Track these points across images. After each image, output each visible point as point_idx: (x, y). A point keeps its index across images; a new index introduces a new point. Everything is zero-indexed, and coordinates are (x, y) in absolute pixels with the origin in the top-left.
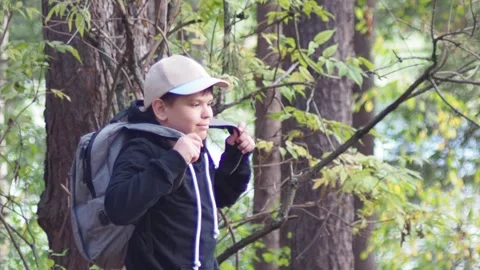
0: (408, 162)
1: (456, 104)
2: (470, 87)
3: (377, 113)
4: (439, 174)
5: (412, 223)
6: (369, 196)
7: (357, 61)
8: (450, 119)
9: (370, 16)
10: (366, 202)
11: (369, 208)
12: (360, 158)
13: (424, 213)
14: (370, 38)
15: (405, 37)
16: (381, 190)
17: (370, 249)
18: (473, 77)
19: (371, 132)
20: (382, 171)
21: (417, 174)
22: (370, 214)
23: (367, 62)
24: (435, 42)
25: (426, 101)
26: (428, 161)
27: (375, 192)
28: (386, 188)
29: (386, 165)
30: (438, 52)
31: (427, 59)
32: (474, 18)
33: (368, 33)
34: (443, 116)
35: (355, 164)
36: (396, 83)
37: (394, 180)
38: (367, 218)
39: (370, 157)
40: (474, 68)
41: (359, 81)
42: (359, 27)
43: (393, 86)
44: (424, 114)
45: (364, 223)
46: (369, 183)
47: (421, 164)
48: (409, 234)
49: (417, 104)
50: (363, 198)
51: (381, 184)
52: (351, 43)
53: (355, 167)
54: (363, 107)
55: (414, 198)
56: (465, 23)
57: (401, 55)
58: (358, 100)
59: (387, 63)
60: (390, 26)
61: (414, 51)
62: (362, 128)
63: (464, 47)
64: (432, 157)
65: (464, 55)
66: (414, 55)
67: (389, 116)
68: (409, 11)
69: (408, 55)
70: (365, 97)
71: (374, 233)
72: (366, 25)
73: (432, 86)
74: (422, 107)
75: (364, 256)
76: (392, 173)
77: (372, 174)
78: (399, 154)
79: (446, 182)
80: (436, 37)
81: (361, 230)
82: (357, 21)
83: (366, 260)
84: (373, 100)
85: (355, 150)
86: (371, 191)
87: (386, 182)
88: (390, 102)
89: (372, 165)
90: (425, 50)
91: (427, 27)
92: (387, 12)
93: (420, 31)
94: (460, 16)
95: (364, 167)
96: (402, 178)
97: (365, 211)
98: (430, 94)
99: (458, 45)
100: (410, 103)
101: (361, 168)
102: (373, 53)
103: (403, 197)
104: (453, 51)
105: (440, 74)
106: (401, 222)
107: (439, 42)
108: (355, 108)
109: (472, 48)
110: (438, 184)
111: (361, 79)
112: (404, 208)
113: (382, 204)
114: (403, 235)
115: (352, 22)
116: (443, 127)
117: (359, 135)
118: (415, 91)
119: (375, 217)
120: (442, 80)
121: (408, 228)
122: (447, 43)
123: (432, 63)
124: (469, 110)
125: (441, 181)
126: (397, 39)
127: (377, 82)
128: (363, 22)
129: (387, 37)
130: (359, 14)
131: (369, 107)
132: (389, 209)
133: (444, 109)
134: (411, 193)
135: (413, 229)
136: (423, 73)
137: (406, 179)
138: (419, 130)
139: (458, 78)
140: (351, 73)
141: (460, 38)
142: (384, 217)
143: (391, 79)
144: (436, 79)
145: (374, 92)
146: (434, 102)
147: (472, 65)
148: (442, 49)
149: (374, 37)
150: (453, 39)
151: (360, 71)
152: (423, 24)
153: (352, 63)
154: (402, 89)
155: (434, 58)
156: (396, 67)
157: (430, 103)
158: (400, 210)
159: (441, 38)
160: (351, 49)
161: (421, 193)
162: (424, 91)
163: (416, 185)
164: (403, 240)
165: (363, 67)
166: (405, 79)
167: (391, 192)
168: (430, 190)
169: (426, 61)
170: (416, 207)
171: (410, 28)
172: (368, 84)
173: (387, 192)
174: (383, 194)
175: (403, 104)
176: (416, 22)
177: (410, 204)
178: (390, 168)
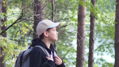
0: (15, 39)
1: (27, 25)
2: (31, 21)
3: (7, 27)
4: (22, 43)
5: (15, 54)
6: (5, 48)
7: (3, 14)
8: (25, 29)
9: (7, 3)
10: (4, 49)
11: (5, 50)
12: (3, 38)
13: (18, 52)
14: (7, 8)
15: (15, 8)
16: (8, 46)
17: (5, 61)
18: (31, 19)
19: (6, 31)
20: (8, 41)
21: (17, 42)
22: (5, 52)
23: (5, 14)
24: (22, 10)
25: (20, 24)
27: (6, 46)
28: (9, 46)
29: (9, 40)
30: (23, 12)
31: (20, 14)
32: (32, 4)
35: (2, 39)
36: (12, 19)
37: (11, 44)
38: (4, 53)
39: (5, 38)
40: (32, 17)
41: (3, 19)
42: (4, 5)
43: (11, 20)
44: (19, 28)
46: (5, 44)
47: (18, 40)
48: (14, 57)
49: (17, 25)
50: (3, 48)
51: (8, 45)
52: (1, 9)
53: (2, 40)
54: (4, 26)
55: (16, 48)
57: (14, 13)
59: (10, 14)
60: (11, 6)
62: (3, 30)
63: (30, 11)
64: (20, 38)
65: (29, 13)
66: (17, 13)
67: (10, 28)
68: (16, 2)
69: (16, 13)
70: (5, 23)
71: (6, 57)
72: (6, 5)
73: (21, 21)
74: (19, 26)
75: (3, 62)
76: (11, 42)
77: (6, 42)
78: (13, 37)
79: (24, 45)
80: (23, 9)
81: (3, 56)
82: (3, 4)
83: (4, 63)
85: (2, 36)
86: (5, 46)
87: (9, 44)
88: (11, 24)
89: (6, 40)
90: (20, 12)
91: (21, 6)
92: (11, 2)
93: (19, 7)
94: (29, 4)
95: (4, 40)
96: (13, 43)
97: (4, 51)
98: (21, 23)
99: (28, 11)
100: (16, 25)
101: (3, 40)
102: (7, 12)
103: (13, 48)
105: (23, 18)
106: (12, 54)
107: (23, 10)
108: (2, 25)
109: (32, 12)
110: (22, 45)
111: (4, 18)
112: (13, 51)
113: (8, 49)
114: (13, 57)
115: (2, 4)
116: (24, 31)
117: (3, 32)
118: (17, 22)
119: (6, 53)
120: (24, 19)
121: (14, 56)
122: (25, 10)
123: (22, 15)
124: (30, 27)
125: (23, 44)
126: (12, 9)
127: (8, 19)
129: (10, 8)
130: (4, 2)
131: (5, 25)
132: (10, 51)
133: (24, 27)
134: (15, 47)
135: (15, 56)
136: (19, 17)
137: (14, 43)
138: (18, 31)
139: (27, 19)
140: (1, 16)
141: (29, 9)
142: (8, 53)
144: (22, 19)
145: (7, 22)
147: (31, 16)
148: (24, 12)
150: (27, 9)
151: (3, 16)
152: (19, 5)
153: (2, 14)
154: (14, 21)
156: (12, 16)
157: (21, 25)
158: (12, 51)
159: (24, 9)
160: (2, 11)
161: (18, 47)
162: (19, 22)
163: (16, 45)
164: (13, 59)
165: (4, 15)
166: (14, 19)
167: (10, 46)
168: (20, 46)
169: (20, 15)
170: (16, 50)
171: (16, 6)
172: (5, 20)
173: (9, 47)
174: (8, 47)
175: (14, 25)
176: (18, 5)
177: (15, 50)
178: (10, 40)
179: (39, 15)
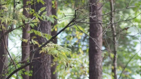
0: (67, 46)
1: (81, 29)
2: (85, 24)
3: (58, 32)
4: (76, 49)
5: (69, 64)
6: (56, 56)
7: (53, 16)
8: (80, 33)
9: (56, 3)
10: (55, 57)
11: (56, 59)
12: (53, 44)
13: (72, 61)
14: (56, 10)
15: (67, 9)
16: (59, 54)
17: (56, 71)
18: (86, 22)
19: (56, 37)
20: (60, 48)
21: (70, 49)
22: (56, 61)
23: (55, 17)
24: (76, 11)
25: (73, 28)
26: (73, 46)
27: (58, 54)
28: (61, 53)
29: (61, 47)
30: (76, 14)
31: (73, 16)
32: (87, 4)
33: (55, 8)
34: (78, 33)
35: (52, 46)
36: (64, 23)
37: (63, 51)
38: (55, 62)
39: (56, 44)
40: (87, 19)
41: (53, 22)
42: (53, 6)
44: (72, 32)
45: (54, 64)
46: (56, 52)
47: (71, 46)
48: (67, 67)
49: (70, 29)
50: (54, 56)
51: (59, 52)
52: (51, 11)
53: (52, 47)
54: (54, 30)
56: (84, 5)
57: (66, 15)
58: (53, 28)
59: (61, 17)
60: (62, 6)
61: (69, 13)
62: (54, 36)
63: (84, 12)
64: (74, 44)
65: (84, 15)
66: (69, 15)
67: (62, 32)
68: (68, 1)
70: (55, 27)
71: (57, 66)
72: (55, 6)
73: (74, 24)
75: (54, 73)
76: (62, 49)
77: (57, 49)
78: (64, 43)
79: (78, 52)
80: (76, 9)
81: (53, 66)
82: (52, 5)
83: (55, 74)
84: (57, 28)
85: (52, 42)
86: (57, 54)
87: (61, 51)
88: (62, 28)
89: (57, 46)
90: (72, 13)
91: (73, 7)
92: (61, 2)
93: (71, 8)
94: (83, 3)
95: (54, 47)
96: (66, 50)
97: (55, 60)
98: (74, 26)
99: (82, 12)
100: (68, 29)
101: (53, 47)
102: (57, 14)
103: (66, 56)
104: (81, 14)
105: (77, 20)
106: (65, 63)
107: (77, 11)
108: (52, 30)
109: (86, 13)
110: (76, 52)
111: (54, 21)
112: (66, 59)
113: (60, 58)
114: (66, 67)
116: (77, 36)
117: (53, 38)
118: (69, 25)
120: (77, 22)
121: (67, 65)
122: (79, 11)
124: (85, 31)
125: (77, 52)
126: (64, 10)
127: (58, 22)
128: (54, 5)
129: (61, 9)
130: (53, 2)
131: (56, 30)
132: (62, 59)
133: (78, 30)
134: (68, 55)
135: (69, 66)
136: (72, 20)
137: (66, 51)
138: (70, 37)
139: (82, 21)
140: (51, 20)
141: (83, 10)
142: (60, 62)
143: (62, 21)
144: (76, 22)
145: (57, 25)
146: (75, 28)
147: (86, 18)
148: (78, 13)
149: (58, 9)
150: (81, 10)
151: (53, 19)
152: (72, 6)
153: (51, 17)
154: (66, 24)
155: (75, 15)
156: (64, 18)
157: (74, 29)
158: (65, 60)
159: (77, 10)
160: (51, 12)
161: (71, 55)
162: (72, 25)
163: (69, 53)
164: (66, 69)
165: (54, 18)
166: (66, 22)
167: (62, 54)
168: (74, 54)
169: (73, 17)
170: (70, 59)
171: (68, 7)
172: (56, 23)
173: (61, 55)
174: (60, 55)
175: (66, 29)
176: (70, 5)
177: (68, 58)
178: (62, 47)
179: (95, 16)
